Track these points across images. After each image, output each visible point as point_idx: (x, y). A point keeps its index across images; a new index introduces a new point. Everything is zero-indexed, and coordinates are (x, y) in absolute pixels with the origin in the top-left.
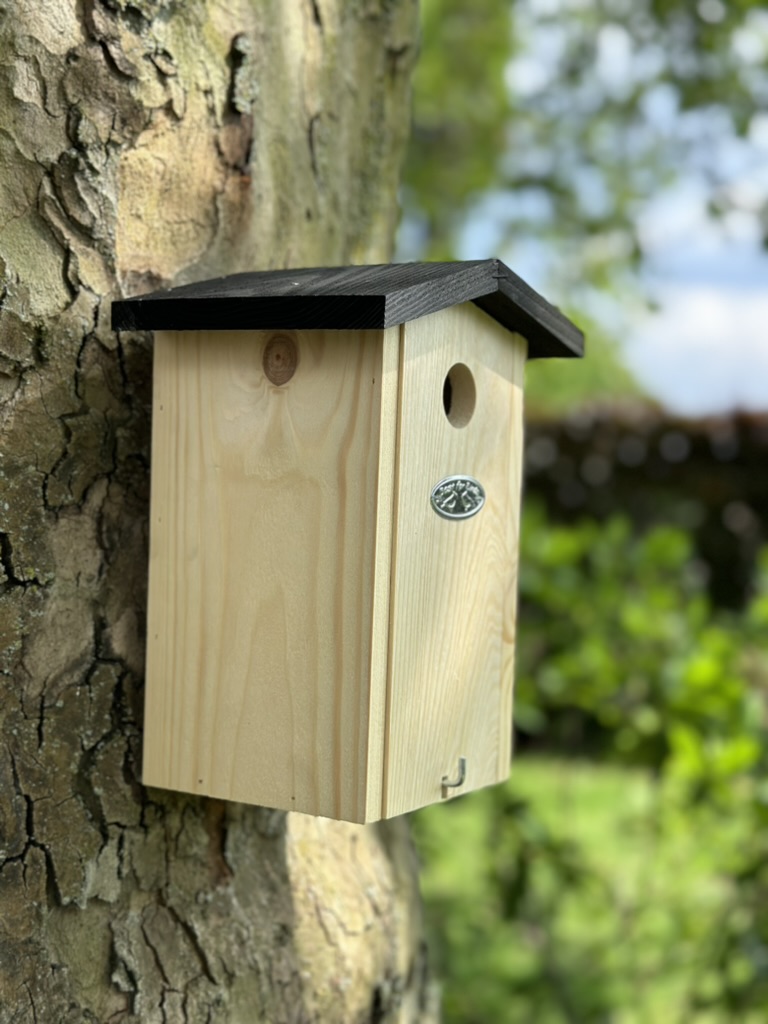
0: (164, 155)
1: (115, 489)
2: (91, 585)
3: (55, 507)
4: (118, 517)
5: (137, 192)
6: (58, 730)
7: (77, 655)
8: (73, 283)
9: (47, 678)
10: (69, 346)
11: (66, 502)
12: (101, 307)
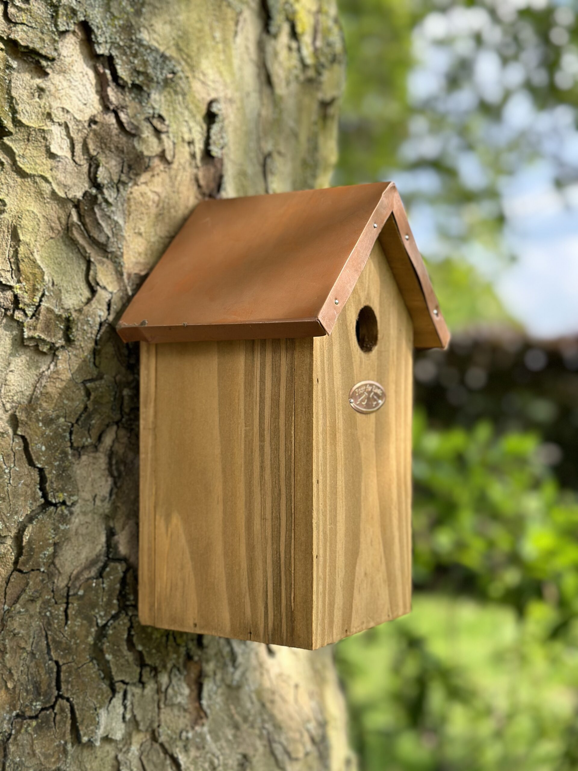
0: (159, 189)
1: (122, 432)
2: (104, 504)
3: (78, 447)
4: (124, 453)
5: (139, 217)
6: (79, 612)
7: (93, 555)
8: (93, 284)
9: (72, 573)
10: (90, 331)
11: (86, 443)
12: (112, 301)
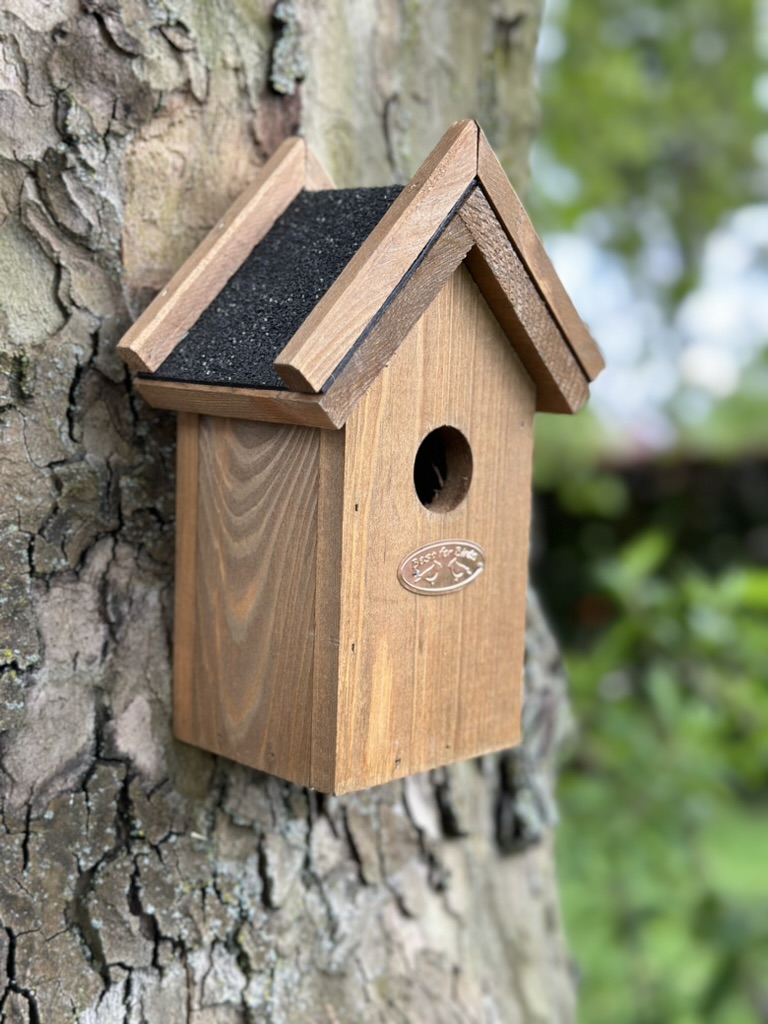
0: (183, 148)
1: (123, 550)
2: (91, 668)
3: (44, 574)
4: (128, 584)
5: (150, 193)
6: (47, 847)
7: (71, 754)
8: (66, 303)
9: (34, 783)
10: (58, 380)
11: (59, 567)
12: (101, 331)
